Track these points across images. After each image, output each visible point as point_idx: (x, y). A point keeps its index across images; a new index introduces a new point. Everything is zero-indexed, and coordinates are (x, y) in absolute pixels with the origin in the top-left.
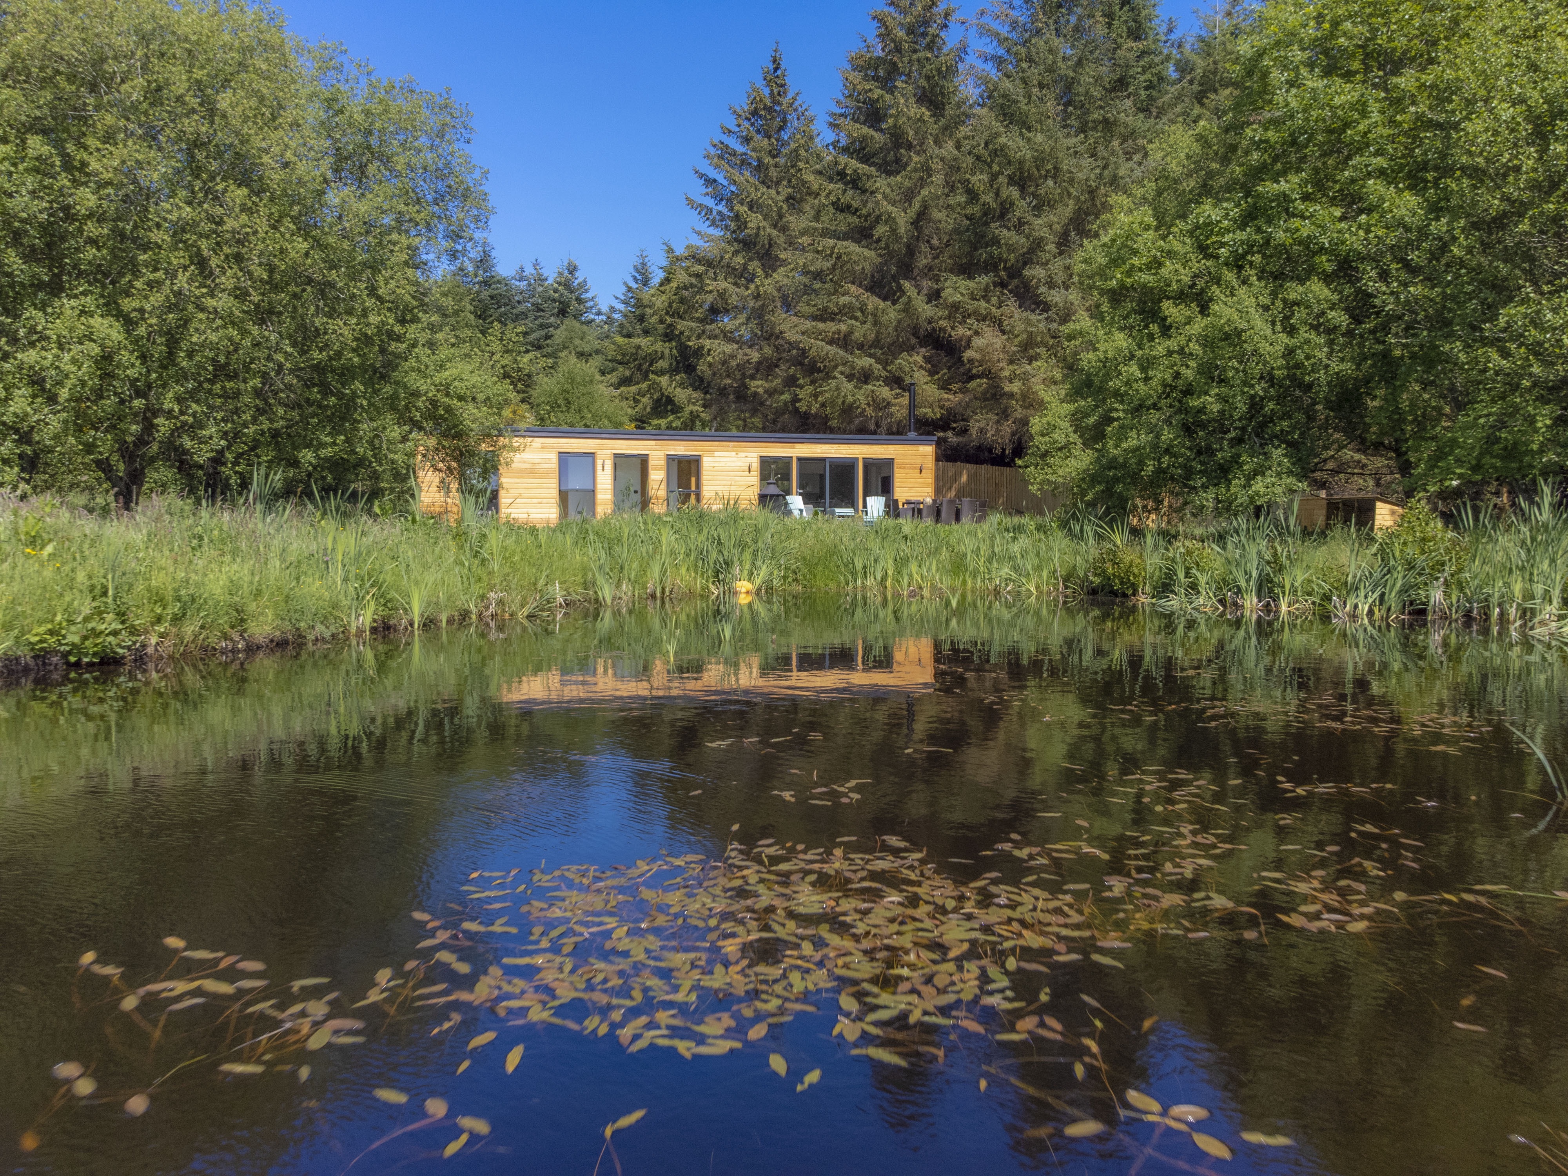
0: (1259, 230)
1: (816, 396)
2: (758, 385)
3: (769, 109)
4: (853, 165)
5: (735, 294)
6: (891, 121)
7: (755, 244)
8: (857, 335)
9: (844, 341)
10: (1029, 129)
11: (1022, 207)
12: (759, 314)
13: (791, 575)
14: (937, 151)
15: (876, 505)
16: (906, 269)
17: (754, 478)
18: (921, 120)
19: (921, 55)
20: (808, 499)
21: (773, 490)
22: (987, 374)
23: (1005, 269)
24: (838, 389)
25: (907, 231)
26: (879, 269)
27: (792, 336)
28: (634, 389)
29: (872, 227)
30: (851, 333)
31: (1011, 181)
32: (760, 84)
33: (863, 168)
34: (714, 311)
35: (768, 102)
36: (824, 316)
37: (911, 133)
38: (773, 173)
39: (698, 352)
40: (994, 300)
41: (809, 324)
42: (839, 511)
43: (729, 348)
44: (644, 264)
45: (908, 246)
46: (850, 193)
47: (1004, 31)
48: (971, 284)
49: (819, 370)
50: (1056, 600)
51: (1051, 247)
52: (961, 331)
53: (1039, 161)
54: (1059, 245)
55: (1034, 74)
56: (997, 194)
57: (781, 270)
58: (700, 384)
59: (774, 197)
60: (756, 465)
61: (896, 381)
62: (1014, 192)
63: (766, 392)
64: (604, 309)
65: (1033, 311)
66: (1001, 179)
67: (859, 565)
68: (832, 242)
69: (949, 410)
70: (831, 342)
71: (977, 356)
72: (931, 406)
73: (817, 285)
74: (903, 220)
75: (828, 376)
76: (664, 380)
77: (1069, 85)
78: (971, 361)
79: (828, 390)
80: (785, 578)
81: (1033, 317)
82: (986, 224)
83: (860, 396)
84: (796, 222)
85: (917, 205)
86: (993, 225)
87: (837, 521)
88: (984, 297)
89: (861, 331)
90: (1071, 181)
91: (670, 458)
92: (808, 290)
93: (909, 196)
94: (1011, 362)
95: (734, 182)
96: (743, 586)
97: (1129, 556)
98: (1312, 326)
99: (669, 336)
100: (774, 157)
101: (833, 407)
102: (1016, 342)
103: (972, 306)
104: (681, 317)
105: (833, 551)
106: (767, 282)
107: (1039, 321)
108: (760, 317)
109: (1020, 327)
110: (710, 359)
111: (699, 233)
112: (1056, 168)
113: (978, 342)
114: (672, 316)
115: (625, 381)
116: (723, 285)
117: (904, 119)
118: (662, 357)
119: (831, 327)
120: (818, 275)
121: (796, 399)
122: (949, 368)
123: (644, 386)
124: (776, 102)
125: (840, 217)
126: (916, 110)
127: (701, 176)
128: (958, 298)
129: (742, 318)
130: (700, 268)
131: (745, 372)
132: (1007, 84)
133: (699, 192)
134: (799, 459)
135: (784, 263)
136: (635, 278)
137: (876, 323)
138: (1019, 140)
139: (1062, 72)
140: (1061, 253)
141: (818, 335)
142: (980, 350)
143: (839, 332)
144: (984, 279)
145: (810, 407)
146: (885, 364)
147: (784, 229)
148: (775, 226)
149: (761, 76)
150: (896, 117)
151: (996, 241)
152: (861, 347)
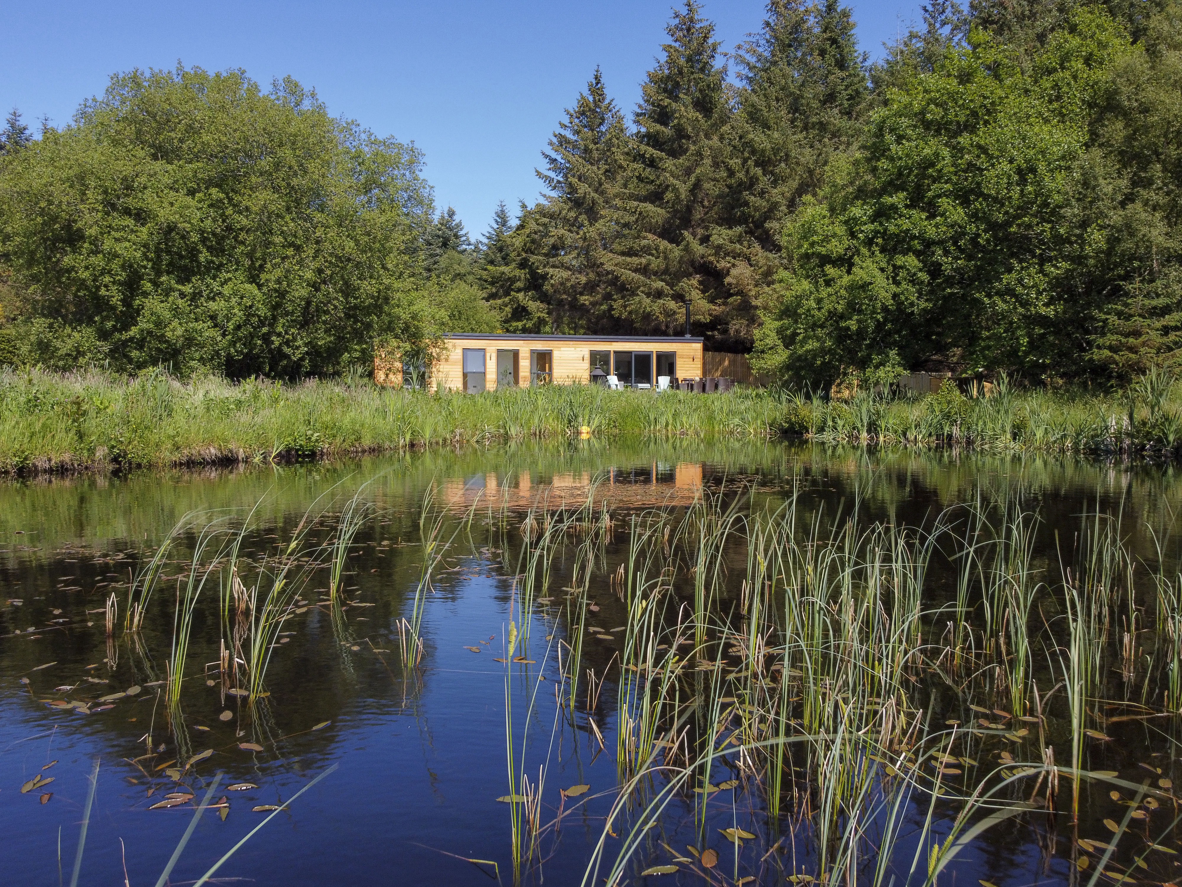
0: (881, 224)
1: (625, 307)
2: (585, 299)
3: (593, 111)
4: (650, 151)
5: (570, 238)
6: (676, 121)
7: (583, 203)
8: (653, 266)
9: (644, 270)
10: (769, 128)
11: (764, 181)
12: (586, 251)
13: (612, 423)
14: (707, 142)
15: (664, 381)
16: (686, 222)
17: (586, 364)
18: (697, 120)
19: (696, 76)
20: (621, 377)
21: (599, 372)
22: (740, 293)
23: (753, 222)
24: (640, 302)
25: (686, 196)
26: (667, 221)
27: (608, 267)
28: (499, 302)
29: (663, 193)
30: (649, 264)
31: (757, 164)
32: (586, 93)
33: (656, 153)
34: (555, 247)
35: (592, 106)
36: (630, 253)
37: (690, 129)
38: (595, 155)
39: (544, 277)
40: (745, 243)
41: (621, 259)
42: (640, 385)
43: (565, 274)
44: (502, 211)
45: (687, 206)
46: (648, 170)
47: (753, 60)
48: (730, 232)
49: (627, 290)
50: (765, 436)
51: (783, 208)
52: (723, 264)
53: (776, 151)
54: (789, 207)
55: (773, 91)
56: (747, 172)
57: (601, 221)
58: (544, 298)
59: (595, 171)
60: (587, 356)
61: (679, 297)
62: (759, 171)
63: (591, 303)
64: (473, 240)
65: (771, 251)
66: (749, 162)
67: (652, 418)
68: (636, 203)
69: (716, 317)
70: (636, 271)
71: (734, 281)
72: (703, 314)
73: (626, 232)
74: (683, 190)
75: (634, 294)
76: (521, 295)
77: (797, 98)
78: (730, 284)
79: (633, 303)
80: (609, 424)
81: (770, 255)
82: (740, 192)
83: (655, 307)
84: (612, 189)
85: (693, 179)
86: (744, 193)
87: (639, 391)
88: (739, 241)
89: (656, 263)
90: (798, 164)
91: (532, 351)
92: (618, 235)
93: (688, 172)
94: (756, 286)
95: (569, 162)
96: (585, 429)
97: (804, 412)
98: (910, 281)
99: (523, 264)
100: (596, 143)
101: (637, 315)
102: (760, 271)
103: (730, 247)
104: (533, 253)
105: (636, 410)
106: (591, 229)
107: (775, 258)
108: (587, 254)
109: (762, 262)
110: (552, 281)
111: (544, 196)
112: (787, 155)
113: (733, 272)
114: (526, 252)
115: (492, 296)
116: (562, 231)
117: (685, 120)
118: (519, 280)
119: (635, 260)
120: (626, 225)
121: (611, 308)
122: (715, 289)
123: (507, 299)
124: (597, 106)
125: (642, 185)
126: (693, 114)
127: (546, 156)
128: (721, 241)
129: (574, 254)
130: (546, 220)
131: (575, 291)
132: (754, 98)
133: (544, 166)
134: (615, 352)
135: (602, 217)
136: (496, 221)
137: (666, 258)
138: (762, 136)
139: (792, 90)
140: (791, 212)
141: (626, 266)
142: (735, 277)
143: (641, 264)
144: (739, 229)
145: (621, 314)
146: (672, 285)
147: (602, 193)
148: (596, 191)
149: (587, 88)
150: (679, 118)
151: (746, 204)
152: (655, 274)
